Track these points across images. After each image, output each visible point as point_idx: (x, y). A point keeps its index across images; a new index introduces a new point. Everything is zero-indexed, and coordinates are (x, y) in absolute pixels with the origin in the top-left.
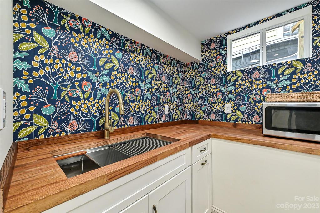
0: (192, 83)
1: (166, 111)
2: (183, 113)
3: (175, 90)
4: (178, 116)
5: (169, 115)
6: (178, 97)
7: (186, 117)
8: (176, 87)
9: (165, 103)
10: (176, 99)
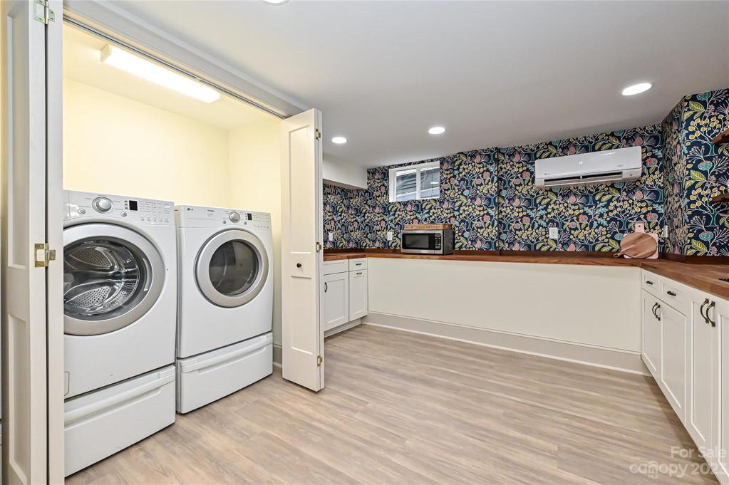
0: (358, 211)
1: (331, 239)
2: (348, 242)
3: (339, 218)
4: (343, 244)
5: (333, 242)
6: (343, 225)
7: (352, 245)
8: (341, 215)
9: (329, 231)
10: (340, 226)
